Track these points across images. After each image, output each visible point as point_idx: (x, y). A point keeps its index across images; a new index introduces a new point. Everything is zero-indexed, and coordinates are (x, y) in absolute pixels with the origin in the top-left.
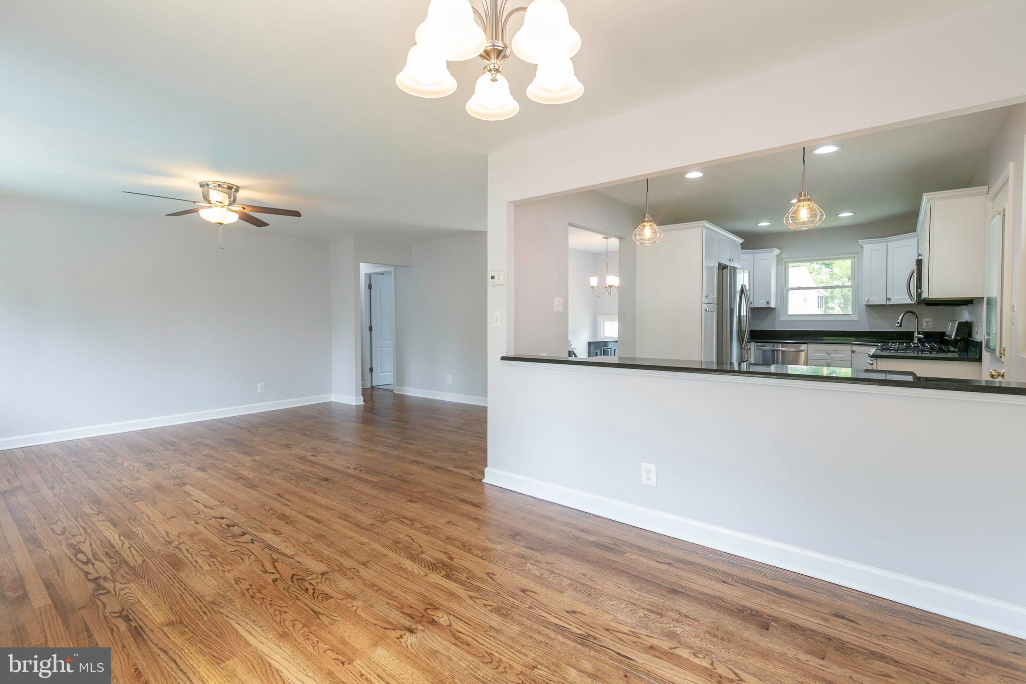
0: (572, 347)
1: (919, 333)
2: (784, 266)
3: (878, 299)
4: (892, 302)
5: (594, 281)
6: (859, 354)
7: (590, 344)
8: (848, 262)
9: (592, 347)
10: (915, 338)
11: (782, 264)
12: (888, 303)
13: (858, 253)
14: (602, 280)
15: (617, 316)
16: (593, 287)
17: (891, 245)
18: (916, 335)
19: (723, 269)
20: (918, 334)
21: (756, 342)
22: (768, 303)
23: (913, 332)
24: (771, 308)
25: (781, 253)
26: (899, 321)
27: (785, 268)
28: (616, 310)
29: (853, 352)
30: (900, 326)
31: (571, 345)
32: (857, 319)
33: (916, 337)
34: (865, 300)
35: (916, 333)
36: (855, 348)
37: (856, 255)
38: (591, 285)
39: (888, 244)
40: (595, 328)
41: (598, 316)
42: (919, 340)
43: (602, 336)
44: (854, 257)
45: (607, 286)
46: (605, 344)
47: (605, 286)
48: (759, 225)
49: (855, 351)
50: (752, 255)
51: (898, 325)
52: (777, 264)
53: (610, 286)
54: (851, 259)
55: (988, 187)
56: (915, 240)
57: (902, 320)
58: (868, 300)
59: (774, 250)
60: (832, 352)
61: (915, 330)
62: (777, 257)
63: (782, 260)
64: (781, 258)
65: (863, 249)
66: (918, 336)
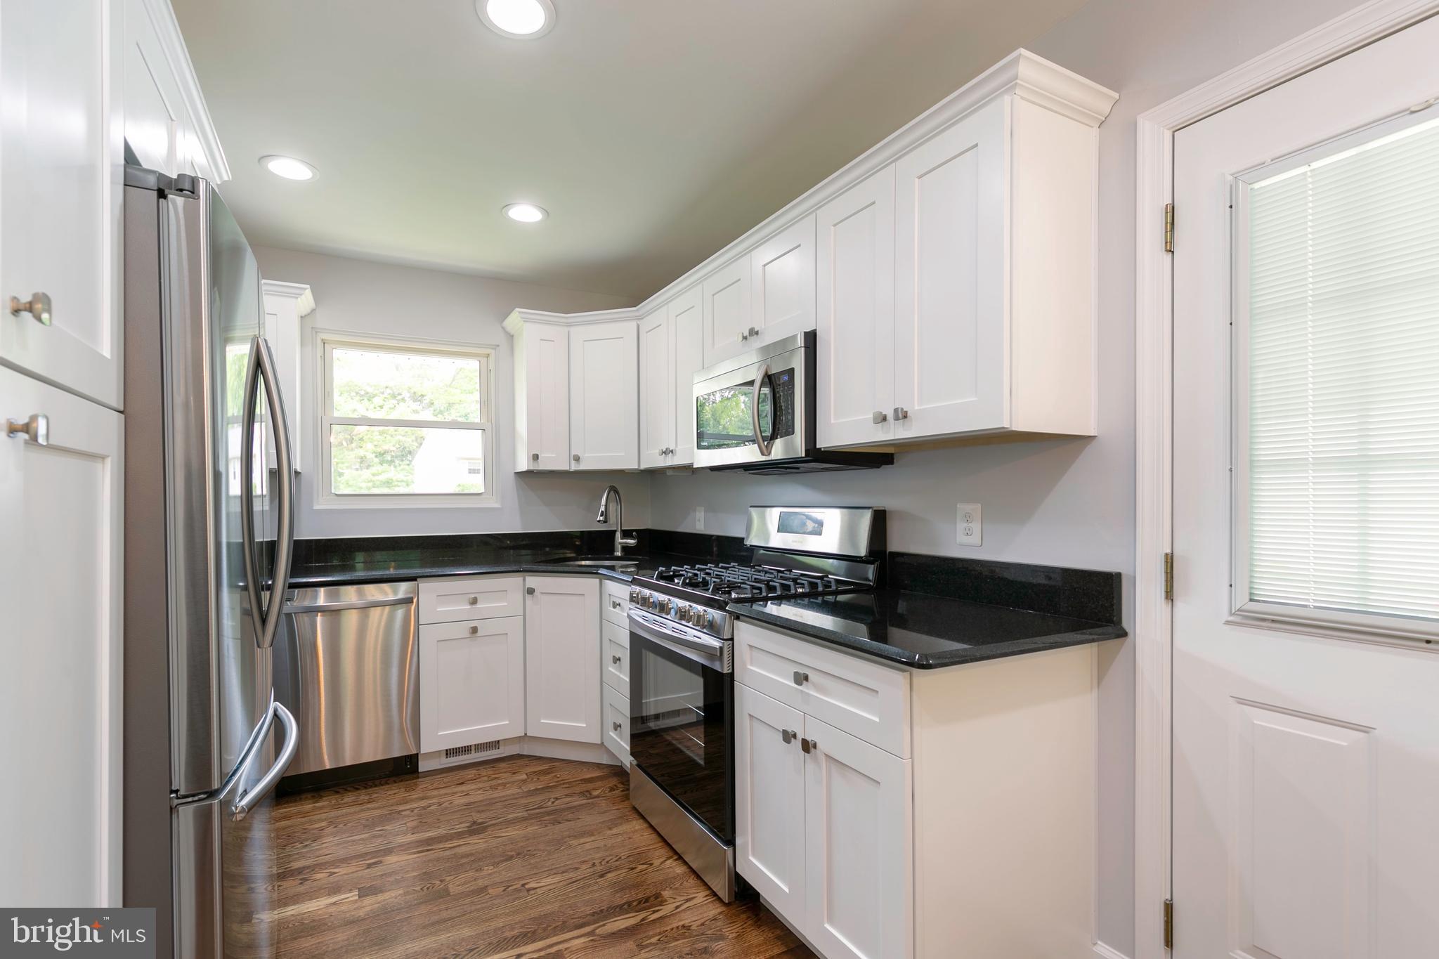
1: (626, 534)
2: (319, 353)
3: (555, 461)
4: (583, 466)
6: (544, 597)
10: (616, 544)
11: (314, 344)
12: (574, 468)
13: (498, 346)
17: (579, 333)
18: (619, 540)
20: (622, 538)
23: (614, 532)
26: (603, 508)
27: (323, 355)
29: (531, 591)
30: (603, 520)
32: (497, 505)
33: (620, 543)
35: (618, 535)
36: (533, 581)
37: (490, 351)
39: (573, 329)
42: (625, 549)
44: (488, 356)
49: (533, 590)
51: (602, 518)
54: (479, 358)
55: (1116, 95)
56: (632, 325)
57: (606, 506)
58: (536, 457)
59: (305, 289)
60: (479, 597)
61: (617, 528)
62: (306, 315)
63: (315, 331)
64: (312, 328)
65: (510, 337)
66: (623, 540)
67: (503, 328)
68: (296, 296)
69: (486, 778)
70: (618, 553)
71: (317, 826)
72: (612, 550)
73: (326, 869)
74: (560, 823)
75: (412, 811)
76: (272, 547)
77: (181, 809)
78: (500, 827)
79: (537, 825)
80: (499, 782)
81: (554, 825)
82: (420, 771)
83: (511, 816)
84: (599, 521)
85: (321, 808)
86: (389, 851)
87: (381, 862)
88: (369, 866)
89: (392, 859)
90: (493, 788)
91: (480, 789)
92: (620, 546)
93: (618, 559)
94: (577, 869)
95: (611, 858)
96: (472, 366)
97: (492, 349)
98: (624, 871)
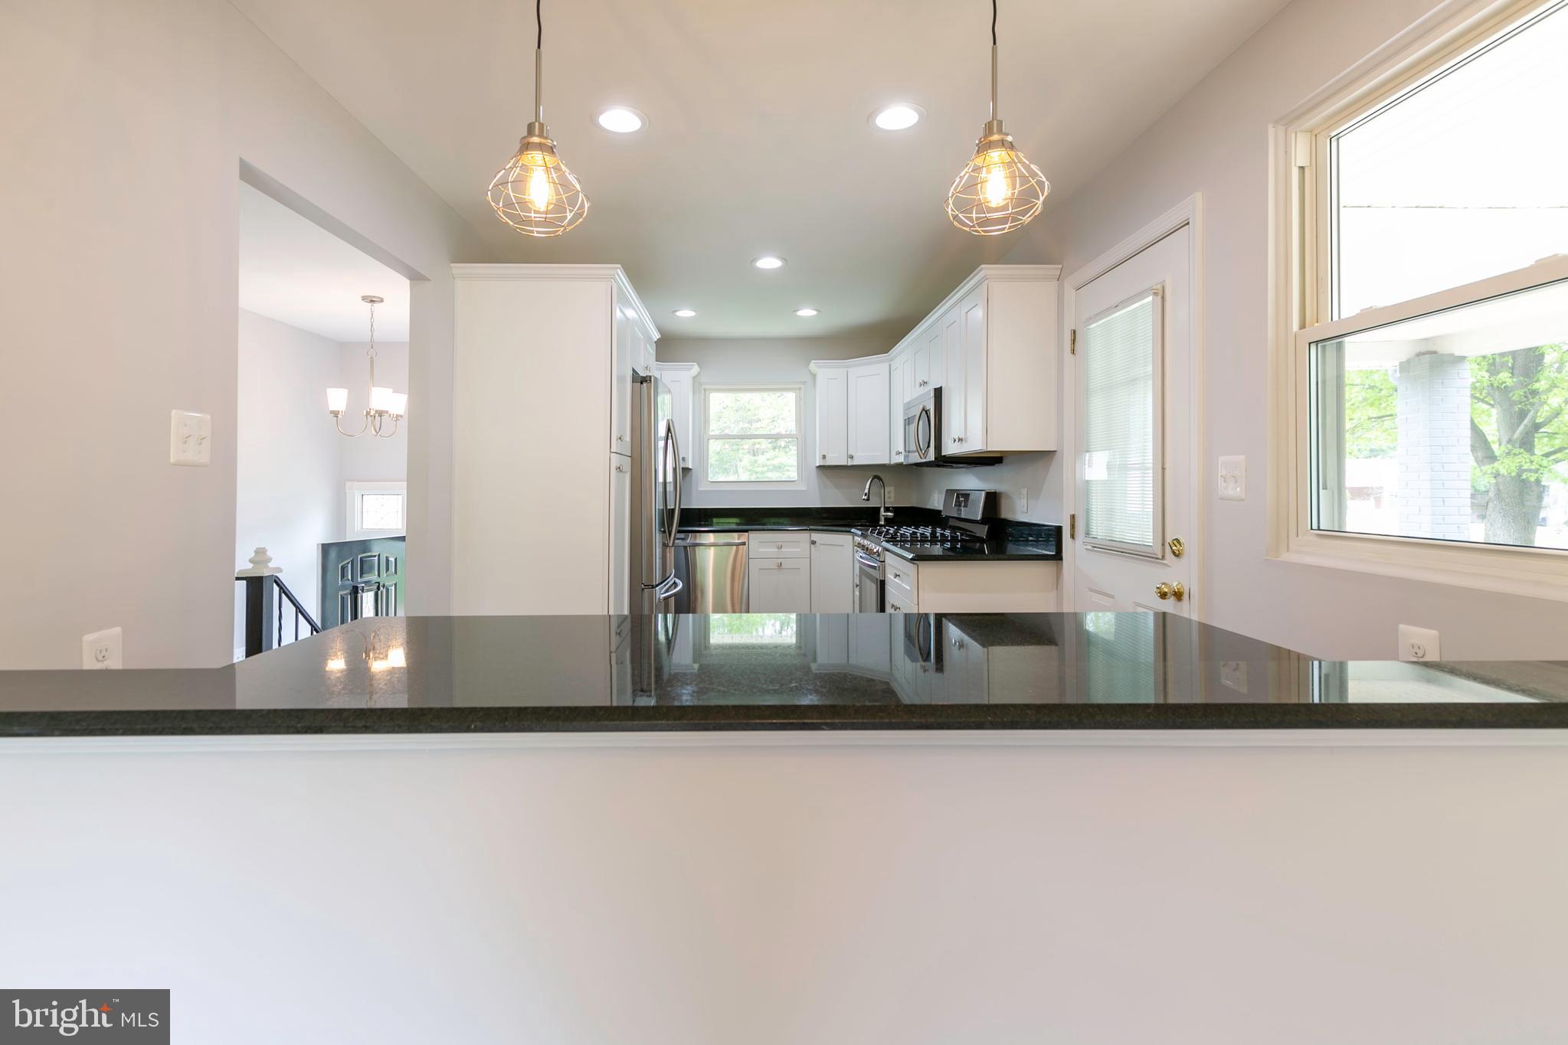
0: (271, 565)
1: (887, 509)
2: (703, 397)
3: (837, 459)
4: (855, 462)
5: (337, 399)
6: (822, 547)
7: (326, 549)
9: (333, 554)
10: (881, 517)
11: (700, 393)
12: (850, 464)
13: (806, 382)
14: (358, 397)
15: (405, 483)
16: (336, 414)
17: (854, 372)
18: (883, 513)
19: (642, 383)
20: (885, 512)
22: (684, 459)
23: (880, 508)
24: (687, 469)
26: (866, 491)
27: (705, 400)
28: (402, 469)
29: (813, 543)
30: (868, 500)
31: (270, 560)
32: (805, 489)
33: (883, 516)
35: (882, 509)
36: (815, 536)
37: (802, 386)
38: (332, 408)
39: (850, 370)
40: (340, 512)
41: (348, 484)
42: (887, 519)
43: (357, 527)
44: (800, 389)
45: (372, 413)
46: (364, 545)
47: (368, 413)
48: (678, 314)
49: (815, 542)
51: (866, 498)
53: (381, 413)
54: (796, 392)
55: (1061, 266)
56: (886, 366)
57: (869, 489)
58: (824, 457)
59: (694, 364)
60: (783, 544)
61: (881, 505)
62: (696, 377)
63: (701, 384)
64: (699, 383)
65: (814, 376)
66: (885, 514)
67: (809, 371)
68: (690, 369)
70: (882, 523)
72: (878, 520)
76: (673, 510)
77: (646, 590)
84: (864, 501)
92: (883, 518)
93: (882, 527)
96: (791, 397)
97: (802, 384)
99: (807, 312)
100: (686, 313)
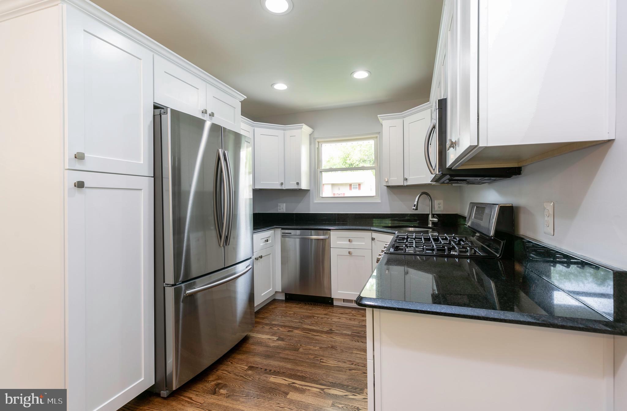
2: (317, 146)
3: (397, 181)
4: (409, 183)
6: (378, 242)
8: (372, 142)
10: (429, 221)
11: (315, 144)
12: (405, 184)
13: (379, 132)
17: (407, 121)
18: (430, 218)
19: (161, 115)
20: (432, 218)
21: (283, 229)
22: (298, 184)
23: (428, 215)
24: (301, 190)
25: (313, 132)
26: (416, 203)
29: (373, 239)
30: (417, 209)
32: (380, 201)
33: (431, 220)
34: (385, 180)
35: (430, 216)
36: (375, 235)
39: (404, 119)
42: (433, 223)
44: (377, 137)
48: (275, 87)
49: (375, 239)
50: (283, 131)
51: (415, 208)
52: (310, 144)
54: (374, 139)
56: (429, 111)
57: (418, 201)
58: (387, 180)
59: (303, 125)
60: (353, 239)
61: (430, 213)
62: (311, 134)
63: (315, 139)
64: (314, 138)
65: (382, 126)
66: (432, 219)
68: (301, 128)
69: (351, 315)
70: (430, 225)
71: (290, 313)
72: (428, 224)
73: (279, 327)
74: (358, 342)
75: (318, 318)
78: (337, 335)
79: (349, 339)
80: (356, 318)
81: (356, 342)
82: (334, 304)
83: (345, 332)
84: (413, 209)
85: (296, 307)
86: (297, 328)
87: (293, 331)
88: (289, 331)
89: (296, 331)
90: (350, 319)
91: (345, 318)
92: (431, 222)
93: (429, 228)
94: (345, 362)
95: (361, 364)
97: (378, 134)
98: (360, 372)
99: (361, 75)
100: (281, 86)
